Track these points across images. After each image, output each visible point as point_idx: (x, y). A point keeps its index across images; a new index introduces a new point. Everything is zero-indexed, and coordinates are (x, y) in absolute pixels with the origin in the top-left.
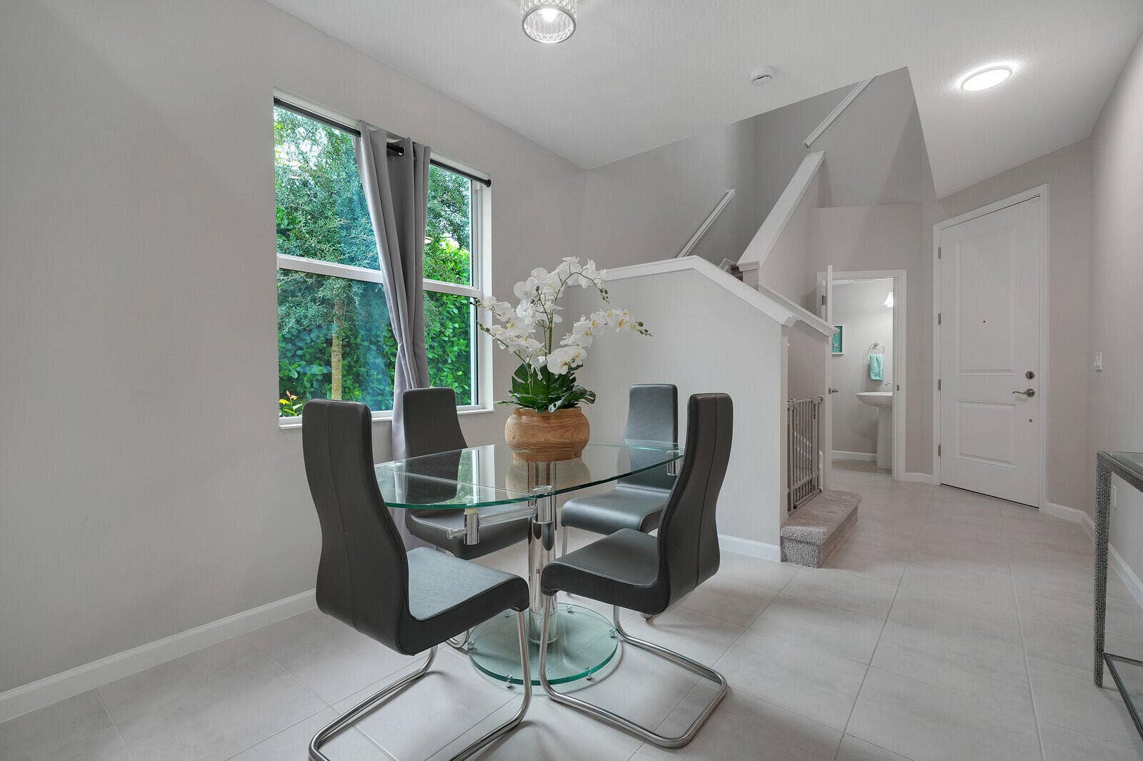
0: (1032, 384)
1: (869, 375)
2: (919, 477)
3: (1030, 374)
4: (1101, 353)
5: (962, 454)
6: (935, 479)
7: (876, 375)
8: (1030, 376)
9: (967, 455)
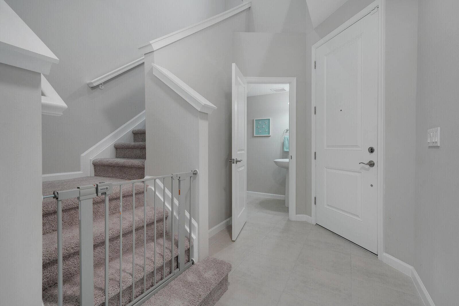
0: (372, 157)
1: (283, 148)
2: (303, 217)
3: (372, 149)
4: (439, 128)
5: (328, 205)
6: (312, 220)
7: (287, 149)
8: (372, 150)
9: (331, 206)
